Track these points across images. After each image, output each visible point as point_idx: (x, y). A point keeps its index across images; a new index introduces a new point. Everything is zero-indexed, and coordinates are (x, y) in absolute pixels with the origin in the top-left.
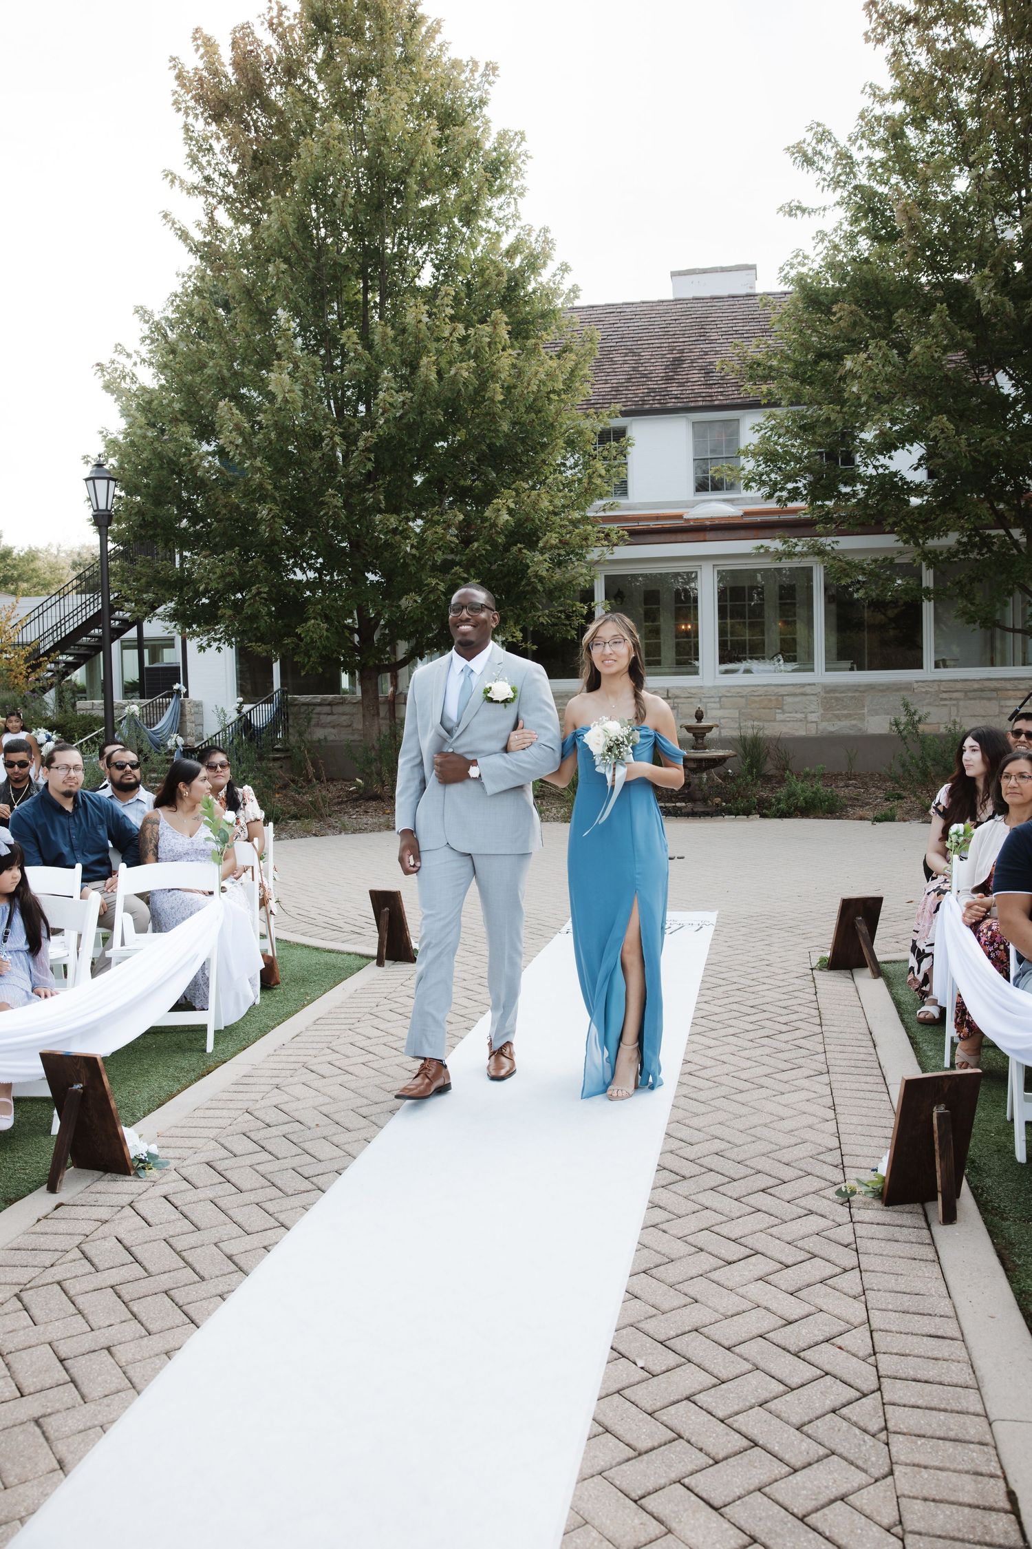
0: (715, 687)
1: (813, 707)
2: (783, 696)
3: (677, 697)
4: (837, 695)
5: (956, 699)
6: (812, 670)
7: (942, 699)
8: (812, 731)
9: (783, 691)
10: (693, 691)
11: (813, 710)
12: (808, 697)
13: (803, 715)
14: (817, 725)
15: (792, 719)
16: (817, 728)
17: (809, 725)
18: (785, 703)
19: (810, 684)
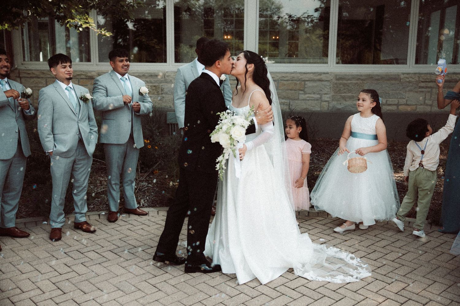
1: (326, 90)
2: (305, 81)
4: (345, 82)
5: (431, 87)
6: (327, 63)
7: (420, 87)
8: (325, 107)
9: (304, 77)
11: (326, 92)
12: (323, 83)
13: (318, 96)
14: (329, 103)
15: (311, 98)
16: (329, 106)
17: (322, 103)
18: (306, 86)
19: (324, 73)
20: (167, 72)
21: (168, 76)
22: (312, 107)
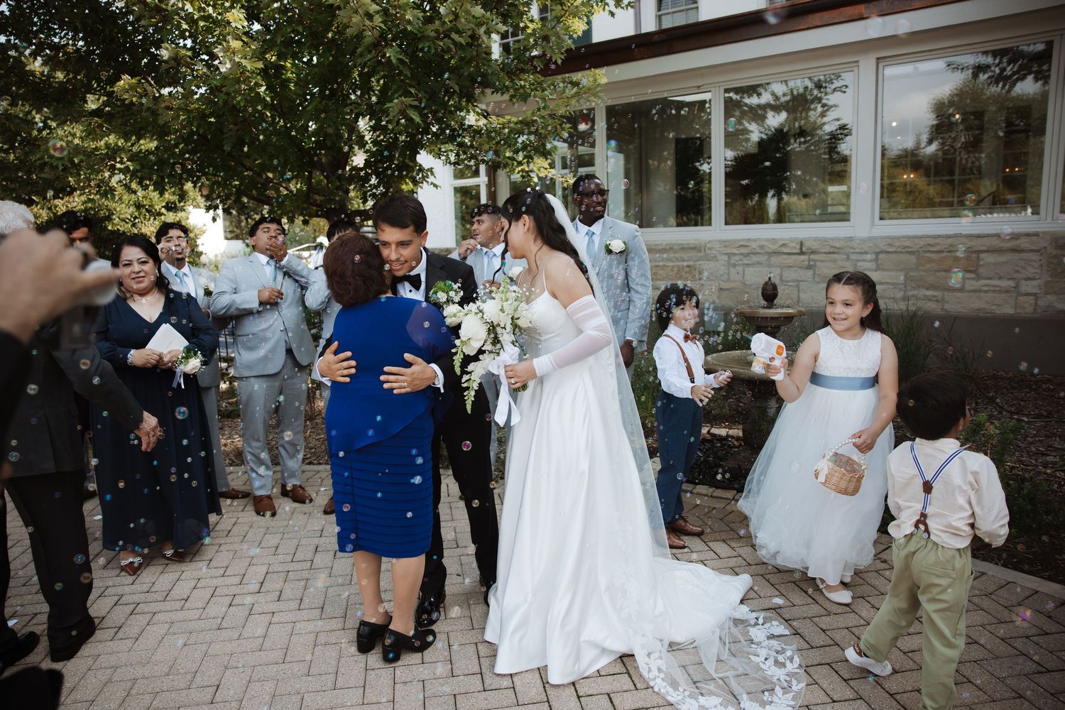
0: (870, 239)
1: (1031, 271)
2: (978, 252)
3: (814, 252)
6: (1036, 210)
8: (1027, 307)
9: (977, 244)
10: (838, 245)
11: (1030, 275)
12: (1023, 255)
13: (1012, 283)
14: (1036, 300)
15: (992, 289)
16: (1036, 304)
17: (1021, 298)
18: (981, 263)
19: (1028, 235)
20: (709, 242)
21: (710, 249)
22: (994, 307)
